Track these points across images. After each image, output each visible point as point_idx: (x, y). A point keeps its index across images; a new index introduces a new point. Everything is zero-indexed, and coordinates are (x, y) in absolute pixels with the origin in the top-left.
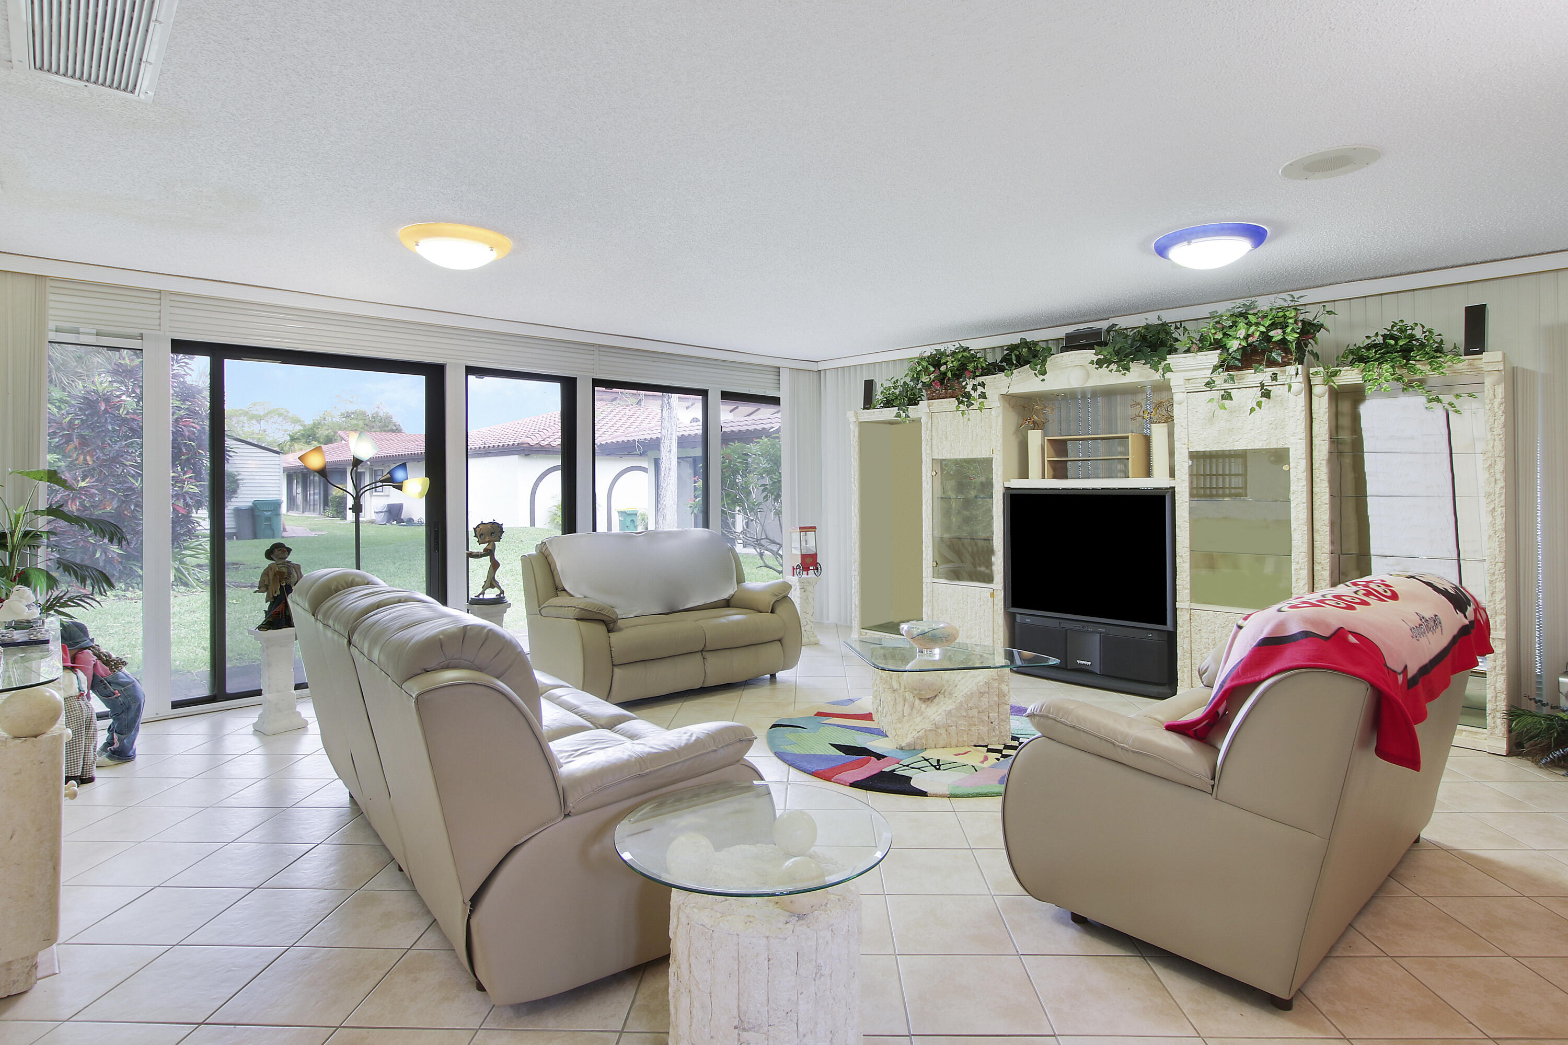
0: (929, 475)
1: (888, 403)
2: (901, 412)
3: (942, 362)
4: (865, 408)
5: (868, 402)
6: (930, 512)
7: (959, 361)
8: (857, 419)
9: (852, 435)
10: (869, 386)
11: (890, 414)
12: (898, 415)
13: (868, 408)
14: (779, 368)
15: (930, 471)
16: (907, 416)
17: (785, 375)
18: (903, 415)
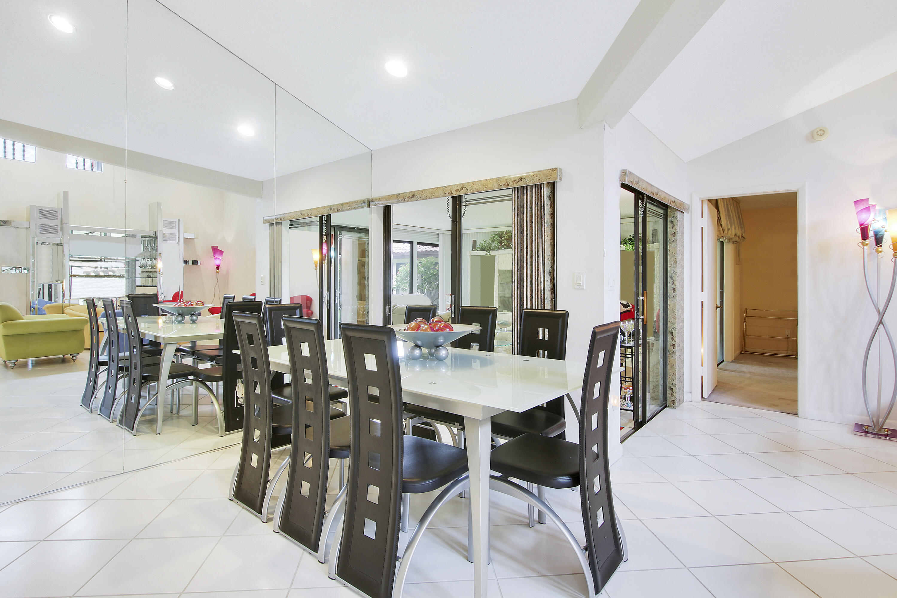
0: (497, 275)
1: (482, 249)
2: (488, 253)
3: (503, 236)
4: (473, 250)
5: (474, 248)
6: (497, 288)
7: (508, 236)
8: (470, 254)
9: (468, 260)
10: (474, 242)
11: (483, 253)
12: (486, 254)
13: (474, 251)
14: (438, 233)
15: (497, 274)
16: (490, 254)
17: (440, 236)
18: (488, 254)
